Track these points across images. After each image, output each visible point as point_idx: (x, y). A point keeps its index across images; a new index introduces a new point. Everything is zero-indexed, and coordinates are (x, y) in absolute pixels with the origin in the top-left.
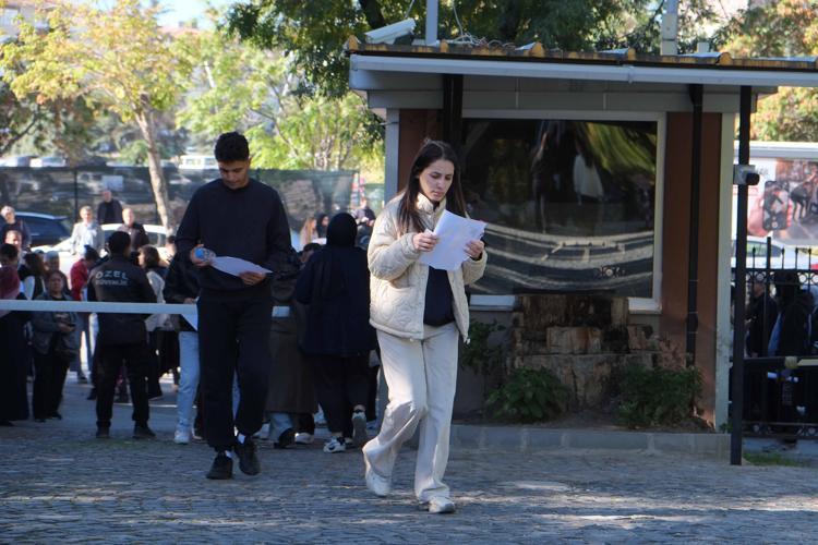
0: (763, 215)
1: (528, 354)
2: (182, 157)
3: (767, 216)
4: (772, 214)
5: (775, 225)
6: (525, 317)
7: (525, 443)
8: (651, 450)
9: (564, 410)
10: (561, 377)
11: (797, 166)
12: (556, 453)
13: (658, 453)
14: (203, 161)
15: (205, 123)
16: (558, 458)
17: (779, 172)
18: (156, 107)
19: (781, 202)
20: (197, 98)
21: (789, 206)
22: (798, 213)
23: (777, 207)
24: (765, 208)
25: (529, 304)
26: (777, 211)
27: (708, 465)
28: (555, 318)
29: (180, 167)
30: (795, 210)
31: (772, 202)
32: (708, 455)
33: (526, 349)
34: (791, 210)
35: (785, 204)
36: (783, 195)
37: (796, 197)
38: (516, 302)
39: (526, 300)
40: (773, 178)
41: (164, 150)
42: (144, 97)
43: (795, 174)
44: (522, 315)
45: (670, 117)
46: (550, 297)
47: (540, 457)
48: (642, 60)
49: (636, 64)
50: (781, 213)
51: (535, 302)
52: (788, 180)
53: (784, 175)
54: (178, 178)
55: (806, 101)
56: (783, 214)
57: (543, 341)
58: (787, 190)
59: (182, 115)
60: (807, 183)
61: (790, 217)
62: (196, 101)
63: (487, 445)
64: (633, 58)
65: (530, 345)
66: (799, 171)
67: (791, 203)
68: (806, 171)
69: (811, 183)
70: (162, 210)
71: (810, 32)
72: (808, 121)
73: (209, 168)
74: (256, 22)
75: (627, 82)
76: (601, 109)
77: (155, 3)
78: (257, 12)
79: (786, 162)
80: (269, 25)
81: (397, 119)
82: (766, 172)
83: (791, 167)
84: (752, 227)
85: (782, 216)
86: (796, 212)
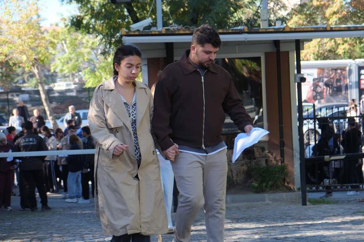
0: (313, 93)
2: (55, 84)
3: (315, 94)
5: (318, 97)
8: (267, 202)
11: (326, 71)
13: (270, 202)
14: (65, 85)
15: (64, 68)
17: (319, 74)
18: (41, 63)
19: (320, 87)
20: (60, 58)
21: (324, 89)
22: (328, 92)
23: (319, 90)
24: (314, 90)
27: (293, 206)
29: (54, 89)
30: (327, 90)
31: (316, 87)
34: (325, 91)
36: (321, 84)
41: (47, 81)
42: (35, 59)
43: (325, 75)
45: (267, 55)
48: (250, 31)
49: (248, 33)
52: (323, 77)
53: (321, 75)
54: (54, 93)
55: (329, 43)
56: (322, 92)
58: (323, 81)
59: (53, 66)
60: (331, 78)
61: (325, 94)
64: (247, 31)
66: (327, 73)
67: (325, 87)
68: (330, 73)
69: (333, 78)
70: (47, 108)
71: (328, 12)
72: (330, 51)
73: (67, 88)
74: (82, 23)
75: (245, 41)
76: (236, 53)
77: (39, 16)
78: (82, 19)
79: (321, 69)
80: (88, 24)
81: (146, 63)
82: (313, 74)
83: (324, 72)
84: (309, 99)
85: (321, 93)
86: (327, 91)
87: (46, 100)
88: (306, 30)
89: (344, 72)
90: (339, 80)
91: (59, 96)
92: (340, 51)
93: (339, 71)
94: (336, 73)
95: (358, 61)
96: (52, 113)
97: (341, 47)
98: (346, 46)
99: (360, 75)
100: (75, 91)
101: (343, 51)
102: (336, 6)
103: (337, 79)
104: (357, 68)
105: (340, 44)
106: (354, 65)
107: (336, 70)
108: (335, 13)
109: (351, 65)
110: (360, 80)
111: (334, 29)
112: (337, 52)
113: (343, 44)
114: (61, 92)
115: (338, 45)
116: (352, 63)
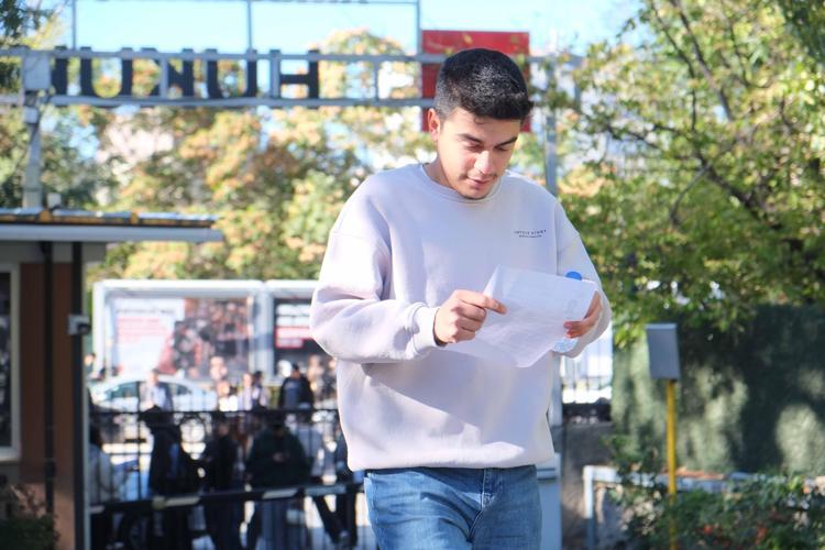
0: (174, 354)
3: (177, 355)
4: (182, 353)
5: (184, 363)
11: (203, 305)
17: (187, 311)
19: (189, 341)
21: (197, 345)
22: (206, 351)
23: (186, 346)
24: (176, 347)
26: (186, 350)
30: (203, 348)
31: (181, 341)
35: (194, 342)
36: (191, 334)
37: (205, 336)
43: (201, 313)
45: (25, 269)
50: (189, 351)
53: (191, 315)
56: (192, 353)
60: (214, 322)
66: (205, 309)
67: (199, 341)
68: (212, 310)
69: (218, 322)
71: (213, 173)
72: (214, 261)
79: (193, 301)
82: (174, 312)
83: (198, 307)
84: (164, 366)
85: (190, 355)
86: (204, 350)
89: (241, 310)
90: (230, 327)
92: (235, 261)
93: (231, 307)
94: (224, 311)
95: (272, 285)
97: (238, 252)
98: (249, 251)
99: (276, 316)
101: (242, 262)
102: (231, 160)
103: (226, 324)
104: (270, 300)
105: (234, 245)
106: (265, 296)
107: (225, 303)
108: (227, 176)
109: (258, 294)
110: (275, 327)
112: (227, 264)
113: (242, 246)
115: (229, 248)
116: (259, 290)
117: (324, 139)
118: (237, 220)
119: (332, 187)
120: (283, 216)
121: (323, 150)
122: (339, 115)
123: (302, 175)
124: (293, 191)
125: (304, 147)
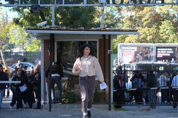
0: (134, 59)
1: (70, 89)
2: (14, 49)
3: (135, 59)
4: (136, 58)
5: (137, 61)
6: (70, 82)
7: (68, 107)
8: (93, 108)
9: (77, 101)
10: (77, 94)
11: (141, 48)
12: (74, 109)
13: (95, 109)
14: (18, 50)
16: (74, 110)
18: (2, 39)
19: (138, 56)
20: (14, 37)
21: (139, 57)
23: (137, 57)
24: (135, 57)
25: (71, 79)
26: (137, 58)
28: (76, 82)
29: (13, 51)
31: (136, 56)
32: (105, 109)
33: (70, 88)
34: (140, 58)
35: (139, 56)
36: (138, 54)
37: (141, 55)
38: (68, 79)
39: (70, 78)
40: (136, 51)
41: (10, 47)
43: (141, 50)
44: (69, 81)
45: (100, 40)
46: (75, 77)
47: (70, 110)
49: (84, 30)
50: (138, 58)
51: (72, 79)
52: (139, 51)
53: (138, 50)
54: (12, 54)
56: (139, 58)
57: (73, 87)
58: (139, 53)
59: (10, 40)
60: (143, 52)
61: (140, 59)
62: (13, 37)
63: (60, 108)
64: (84, 29)
65: (71, 87)
66: (141, 49)
67: (140, 56)
68: (143, 49)
69: (144, 52)
70: (3, 61)
71: (143, 20)
73: (20, 51)
74: (19, 22)
75: (82, 34)
76: (85, 39)
77: (7, 16)
78: (19, 19)
79: (139, 47)
80: (22, 22)
81: (43, 42)
82: (135, 50)
83: (140, 49)
84: (132, 61)
86: (141, 58)
87: (3, 57)
88: (111, 30)
89: (149, 49)
90: (147, 53)
91: (15, 55)
92: (148, 39)
93: (147, 49)
94: (145, 49)
95: (156, 44)
96: (6, 63)
97: (149, 37)
98: (151, 37)
99: (157, 51)
100: (23, 53)
101: (149, 39)
102: (147, 17)
103: (146, 52)
104: (156, 47)
105: (148, 35)
106: (154, 46)
107: (146, 48)
108: (146, 20)
109: (153, 46)
110: (157, 53)
111: (123, 30)
112: (146, 39)
113: (150, 36)
114: (16, 53)
115: (147, 36)
116: (153, 45)
117: (168, 12)
118: (148, 30)
119: (170, 23)
120: (159, 29)
121: (168, 14)
122: (172, 7)
123: (163, 20)
124: (161, 23)
125: (164, 14)
